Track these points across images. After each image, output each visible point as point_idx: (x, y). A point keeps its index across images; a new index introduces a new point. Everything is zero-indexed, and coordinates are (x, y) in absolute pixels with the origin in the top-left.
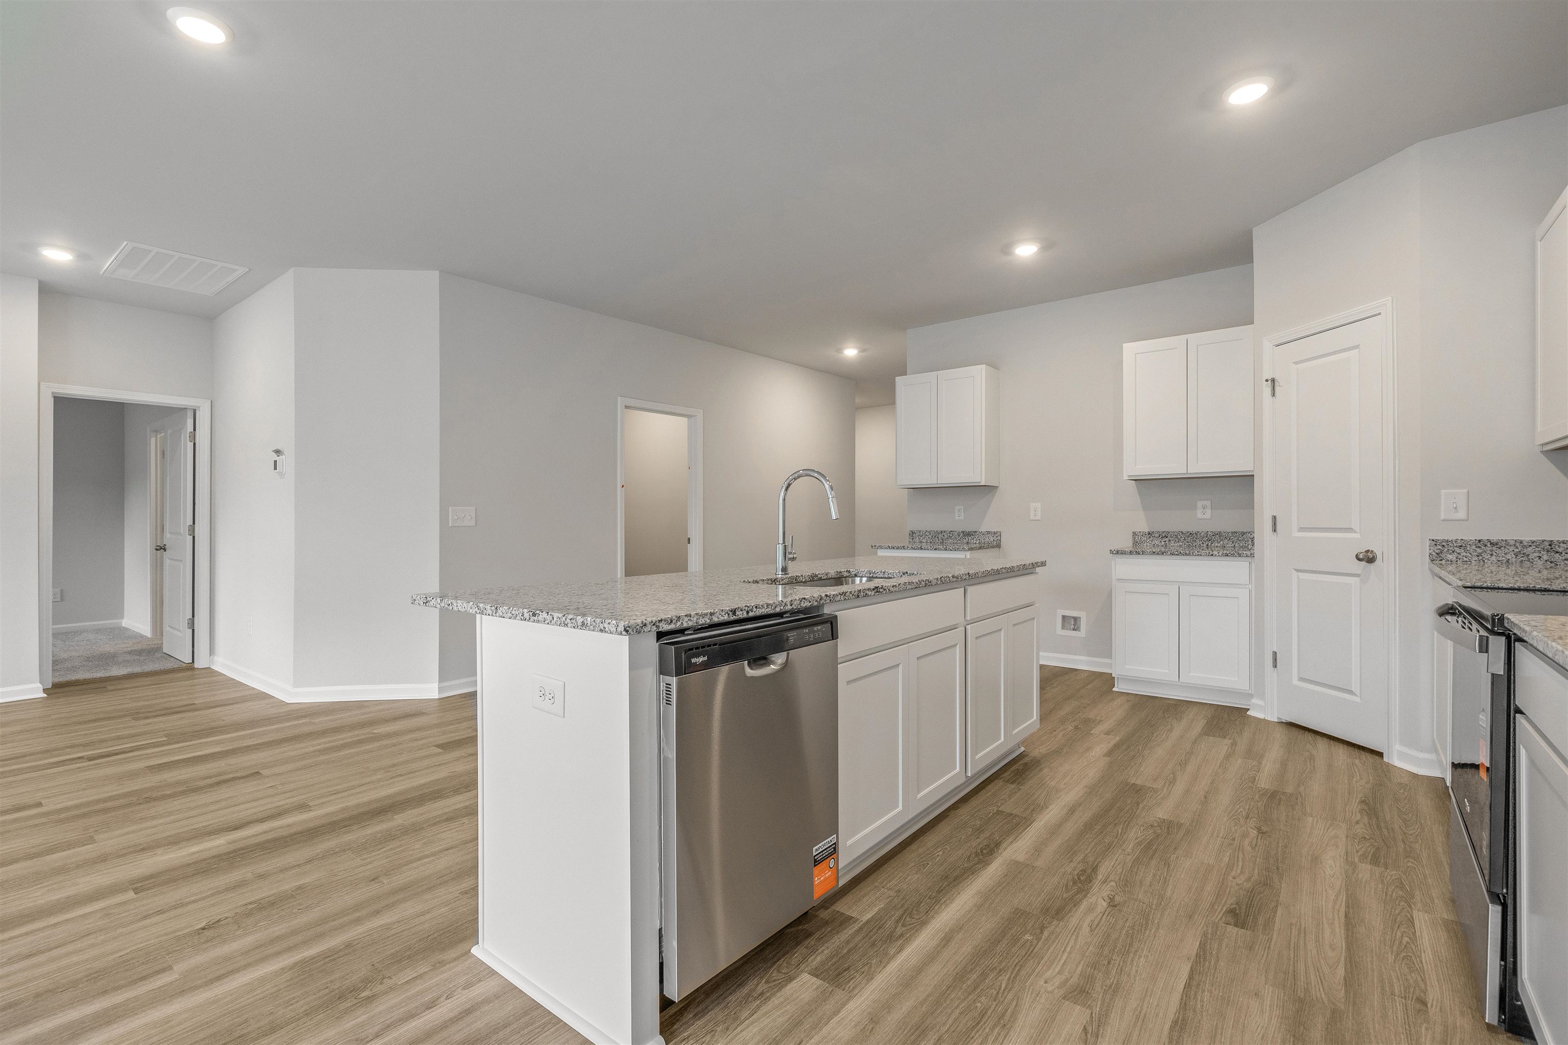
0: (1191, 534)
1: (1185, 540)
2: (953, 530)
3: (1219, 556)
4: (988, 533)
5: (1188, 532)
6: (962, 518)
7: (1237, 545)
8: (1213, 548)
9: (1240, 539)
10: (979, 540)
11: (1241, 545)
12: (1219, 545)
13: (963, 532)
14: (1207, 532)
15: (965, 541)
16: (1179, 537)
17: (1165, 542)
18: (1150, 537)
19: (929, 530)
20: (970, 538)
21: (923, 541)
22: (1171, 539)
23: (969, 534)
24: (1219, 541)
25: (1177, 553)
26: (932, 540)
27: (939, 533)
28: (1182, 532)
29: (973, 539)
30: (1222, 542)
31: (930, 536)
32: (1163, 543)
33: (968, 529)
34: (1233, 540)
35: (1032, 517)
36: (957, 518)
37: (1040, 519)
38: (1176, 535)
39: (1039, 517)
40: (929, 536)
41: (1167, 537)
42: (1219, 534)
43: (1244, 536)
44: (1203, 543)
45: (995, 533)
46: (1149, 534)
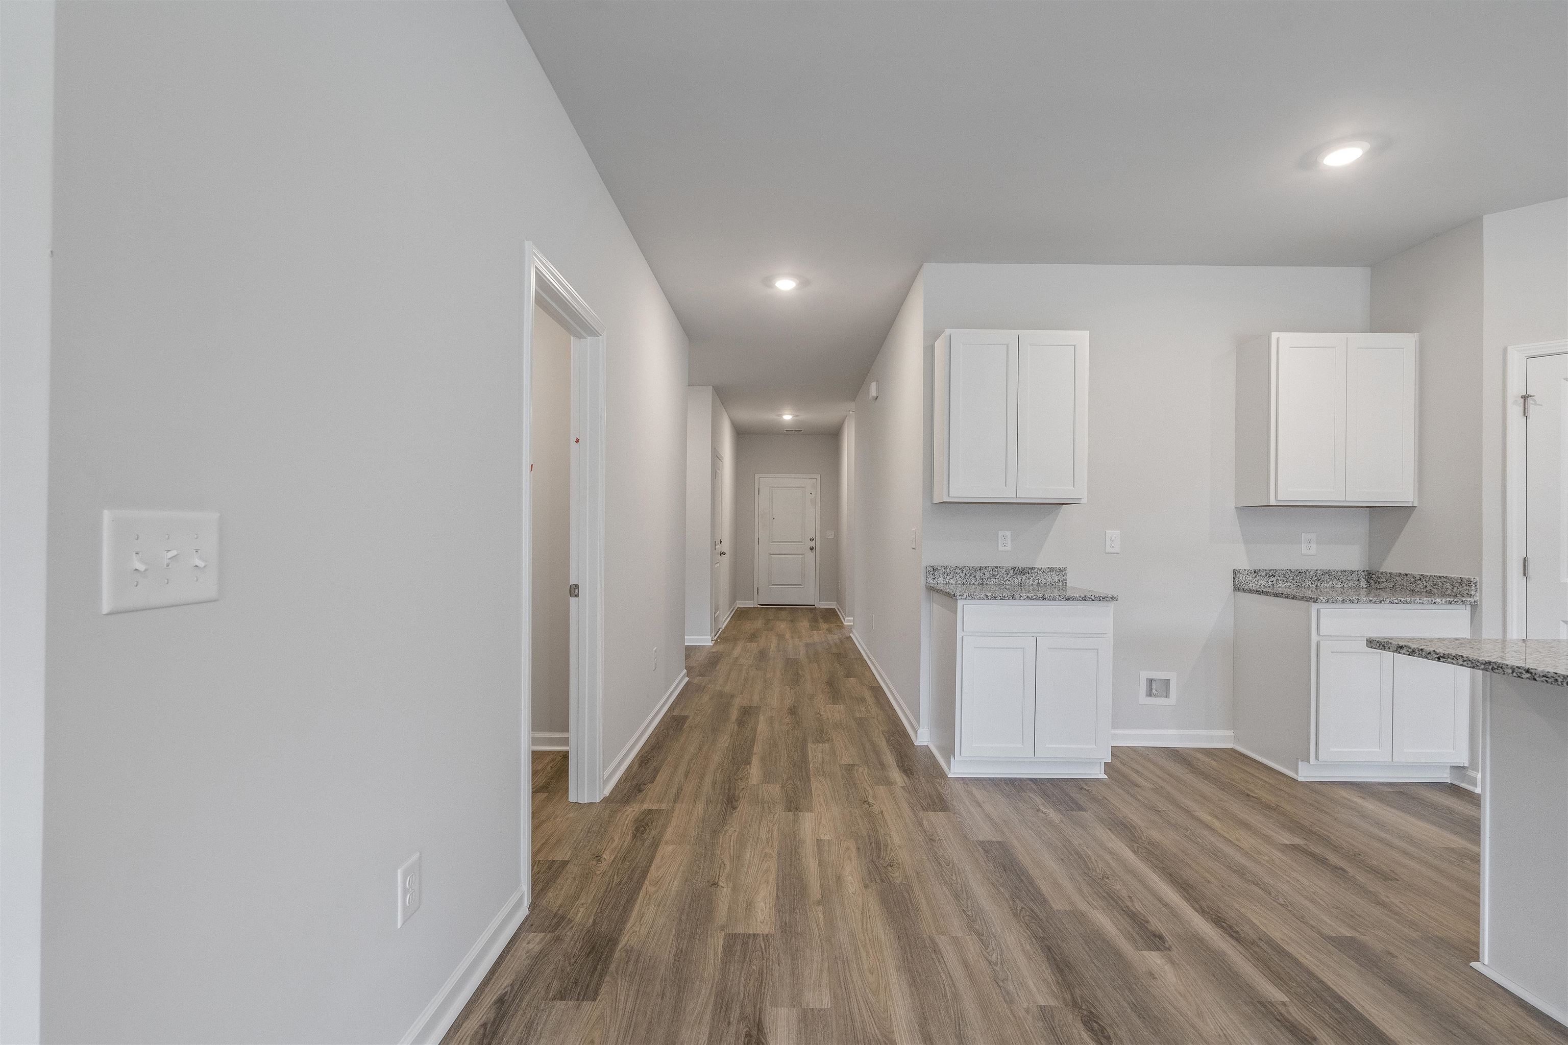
0: (1299, 572)
1: (1293, 579)
2: (999, 566)
3: (1442, 604)
4: (1051, 570)
5: (1297, 570)
6: (1009, 548)
7: (1346, 586)
8: (1322, 590)
9: (1349, 578)
10: (1038, 579)
11: (1350, 585)
12: (1328, 586)
13: (1014, 569)
14: (1317, 570)
15: (1016, 581)
16: (1287, 576)
17: (1272, 582)
18: (1256, 577)
19: (961, 565)
20: (1024, 577)
21: (951, 581)
22: (1278, 578)
23: (1022, 571)
24: (1328, 581)
25: (1396, 601)
26: (965, 580)
27: (976, 570)
28: (1290, 570)
29: (1029, 579)
30: (1331, 583)
31: (963, 575)
32: (1270, 583)
33: (1021, 564)
34: (1342, 579)
35: (1108, 549)
36: (1001, 548)
37: (1118, 551)
38: (1284, 574)
39: (1117, 549)
40: (961, 574)
41: (1274, 576)
42: (1328, 573)
43: (1352, 576)
44: (1312, 584)
45: (1061, 570)
46: (1255, 572)
